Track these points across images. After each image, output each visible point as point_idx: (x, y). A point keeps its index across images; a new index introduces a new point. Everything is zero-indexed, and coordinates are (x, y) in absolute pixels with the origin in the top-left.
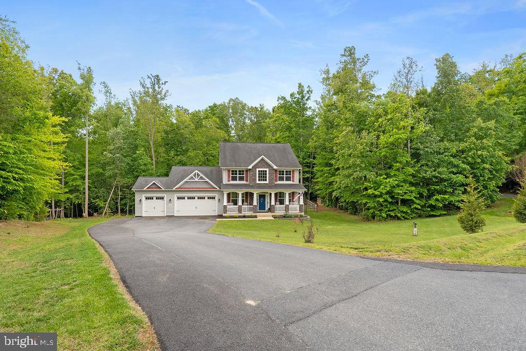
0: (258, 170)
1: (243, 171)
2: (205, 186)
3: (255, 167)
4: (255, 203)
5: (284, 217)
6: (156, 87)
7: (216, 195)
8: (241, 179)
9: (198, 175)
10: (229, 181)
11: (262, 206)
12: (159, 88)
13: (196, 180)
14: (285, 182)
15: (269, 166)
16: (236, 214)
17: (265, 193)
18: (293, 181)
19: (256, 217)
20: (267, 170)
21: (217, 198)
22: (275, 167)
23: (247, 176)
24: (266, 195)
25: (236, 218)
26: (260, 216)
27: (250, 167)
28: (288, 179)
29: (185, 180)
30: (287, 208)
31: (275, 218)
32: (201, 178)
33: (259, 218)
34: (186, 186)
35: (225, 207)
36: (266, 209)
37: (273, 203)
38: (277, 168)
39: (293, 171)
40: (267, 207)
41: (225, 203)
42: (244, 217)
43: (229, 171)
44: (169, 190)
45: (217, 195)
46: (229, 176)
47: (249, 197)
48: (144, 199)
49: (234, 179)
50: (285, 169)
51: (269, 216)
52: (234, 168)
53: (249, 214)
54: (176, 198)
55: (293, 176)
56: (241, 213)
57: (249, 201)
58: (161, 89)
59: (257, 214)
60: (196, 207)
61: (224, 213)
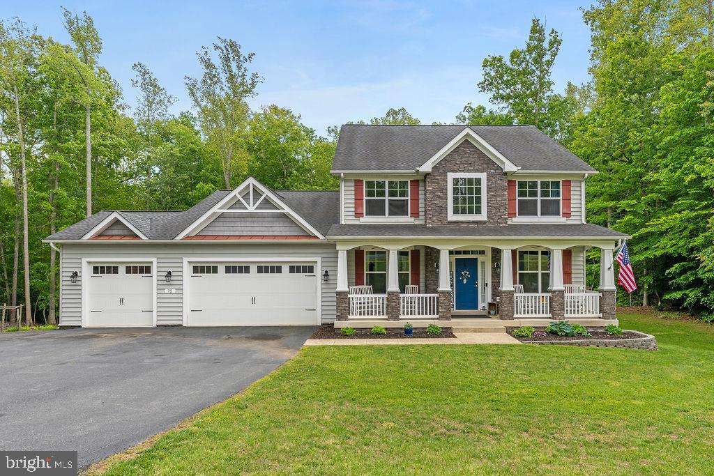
0: (451, 176)
1: (404, 184)
2: (280, 229)
3: (442, 168)
4: (445, 284)
5: (553, 333)
6: (234, 65)
7: (316, 259)
8: (399, 209)
9: (257, 193)
10: (358, 215)
11: (466, 297)
12: (239, 67)
13: (251, 208)
14: (539, 219)
15: (487, 163)
16: (379, 321)
17: (476, 252)
18: (567, 215)
19: (447, 333)
20: (483, 176)
21: (318, 271)
22: (509, 167)
23: (415, 200)
24: (480, 258)
25: (378, 335)
26: (466, 330)
27: (427, 167)
28: (550, 209)
29: (216, 209)
30: (556, 304)
31: (520, 337)
32: (267, 202)
33: (461, 339)
34: (221, 230)
35: (342, 297)
36: (480, 305)
37: (507, 284)
38: (514, 168)
39: (567, 183)
40: (485, 297)
41: (342, 284)
42: (408, 332)
43: (358, 183)
44: (165, 244)
45: (319, 260)
46: (358, 200)
47: (422, 268)
48: (86, 272)
49: (375, 209)
50: (538, 175)
51: (496, 330)
52: (372, 172)
53: (426, 324)
54: (187, 270)
55: (567, 200)
56: (396, 318)
57: (422, 280)
58: (243, 70)
59: (453, 323)
60: (253, 300)
61: (339, 318)
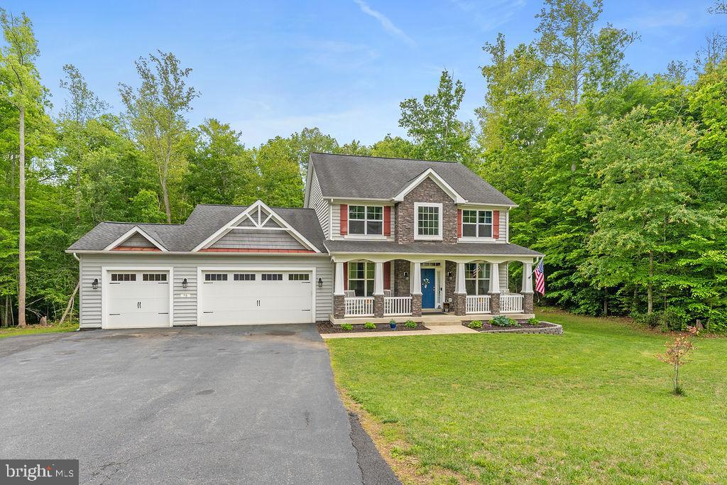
0: (417, 205)
1: (379, 209)
2: (282, 244)
3: (411, 198)
4: (417, 289)
5: (494, 324)
6: (171, 77)
7: (312, 269)
8: (374, 229)
9: (264, 215)
10: (343, 233)
11: (428, 298)
12: (177, 81)
13: (259, 227)
14: (477, 239)
15: (444, 196)
16: (368, 318)
17: (434, 264)
18: (496, 237)
19: (420, 326)
20: (440, 206)
21: (313, 278)
22: (459, 200)
23: (388, 222)
24: (437, 269)
25: (370, 329)
26: (434, 324)
27: (400, 198)
28: (485, 232)
29: (229, 226)
30: (494, 303)
31: (475, 328)
32: (272, 222)
33: (435, 330)
34: (232, 243)
35: (339, 300)
36: (436, 306)
37: (461, 289)
38: (463, 201)
39: (497, 213)
40: (440, 299)
41: (340, 290)
42: (392, 326)
43: (343, 207)
44: (181, 254)
45: (314, 269)
46: (343, 221)
47: (392, 278)
48: (106, 279)
49: (356, 228)
50: (478, 207)
51: (455, 324)
52: (355, 199)
53: (404, 320)
54: (201, 278)
55: (497, 226)
56: (382, 316)
57: (392, 285)
58: (180, 83)
59: (424, 319)
60: (258, 302)
61: (337, 316)
